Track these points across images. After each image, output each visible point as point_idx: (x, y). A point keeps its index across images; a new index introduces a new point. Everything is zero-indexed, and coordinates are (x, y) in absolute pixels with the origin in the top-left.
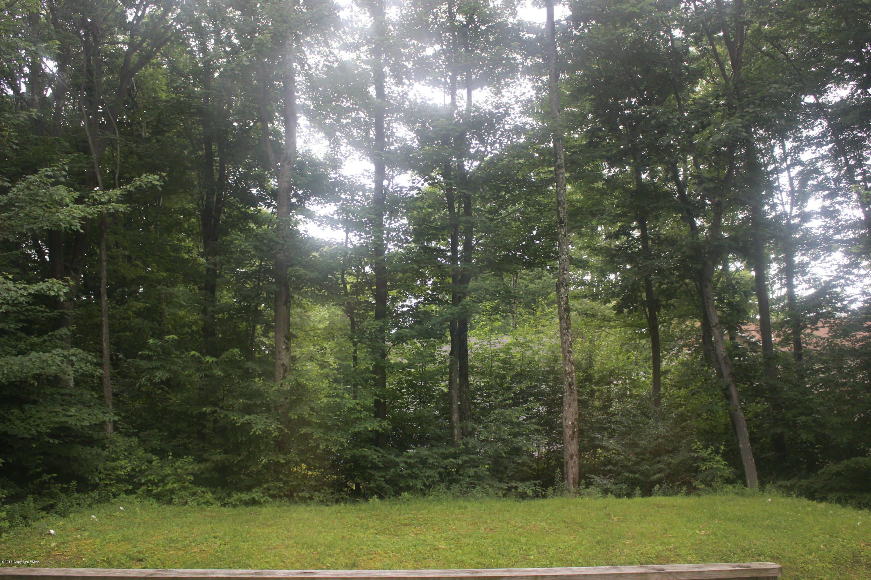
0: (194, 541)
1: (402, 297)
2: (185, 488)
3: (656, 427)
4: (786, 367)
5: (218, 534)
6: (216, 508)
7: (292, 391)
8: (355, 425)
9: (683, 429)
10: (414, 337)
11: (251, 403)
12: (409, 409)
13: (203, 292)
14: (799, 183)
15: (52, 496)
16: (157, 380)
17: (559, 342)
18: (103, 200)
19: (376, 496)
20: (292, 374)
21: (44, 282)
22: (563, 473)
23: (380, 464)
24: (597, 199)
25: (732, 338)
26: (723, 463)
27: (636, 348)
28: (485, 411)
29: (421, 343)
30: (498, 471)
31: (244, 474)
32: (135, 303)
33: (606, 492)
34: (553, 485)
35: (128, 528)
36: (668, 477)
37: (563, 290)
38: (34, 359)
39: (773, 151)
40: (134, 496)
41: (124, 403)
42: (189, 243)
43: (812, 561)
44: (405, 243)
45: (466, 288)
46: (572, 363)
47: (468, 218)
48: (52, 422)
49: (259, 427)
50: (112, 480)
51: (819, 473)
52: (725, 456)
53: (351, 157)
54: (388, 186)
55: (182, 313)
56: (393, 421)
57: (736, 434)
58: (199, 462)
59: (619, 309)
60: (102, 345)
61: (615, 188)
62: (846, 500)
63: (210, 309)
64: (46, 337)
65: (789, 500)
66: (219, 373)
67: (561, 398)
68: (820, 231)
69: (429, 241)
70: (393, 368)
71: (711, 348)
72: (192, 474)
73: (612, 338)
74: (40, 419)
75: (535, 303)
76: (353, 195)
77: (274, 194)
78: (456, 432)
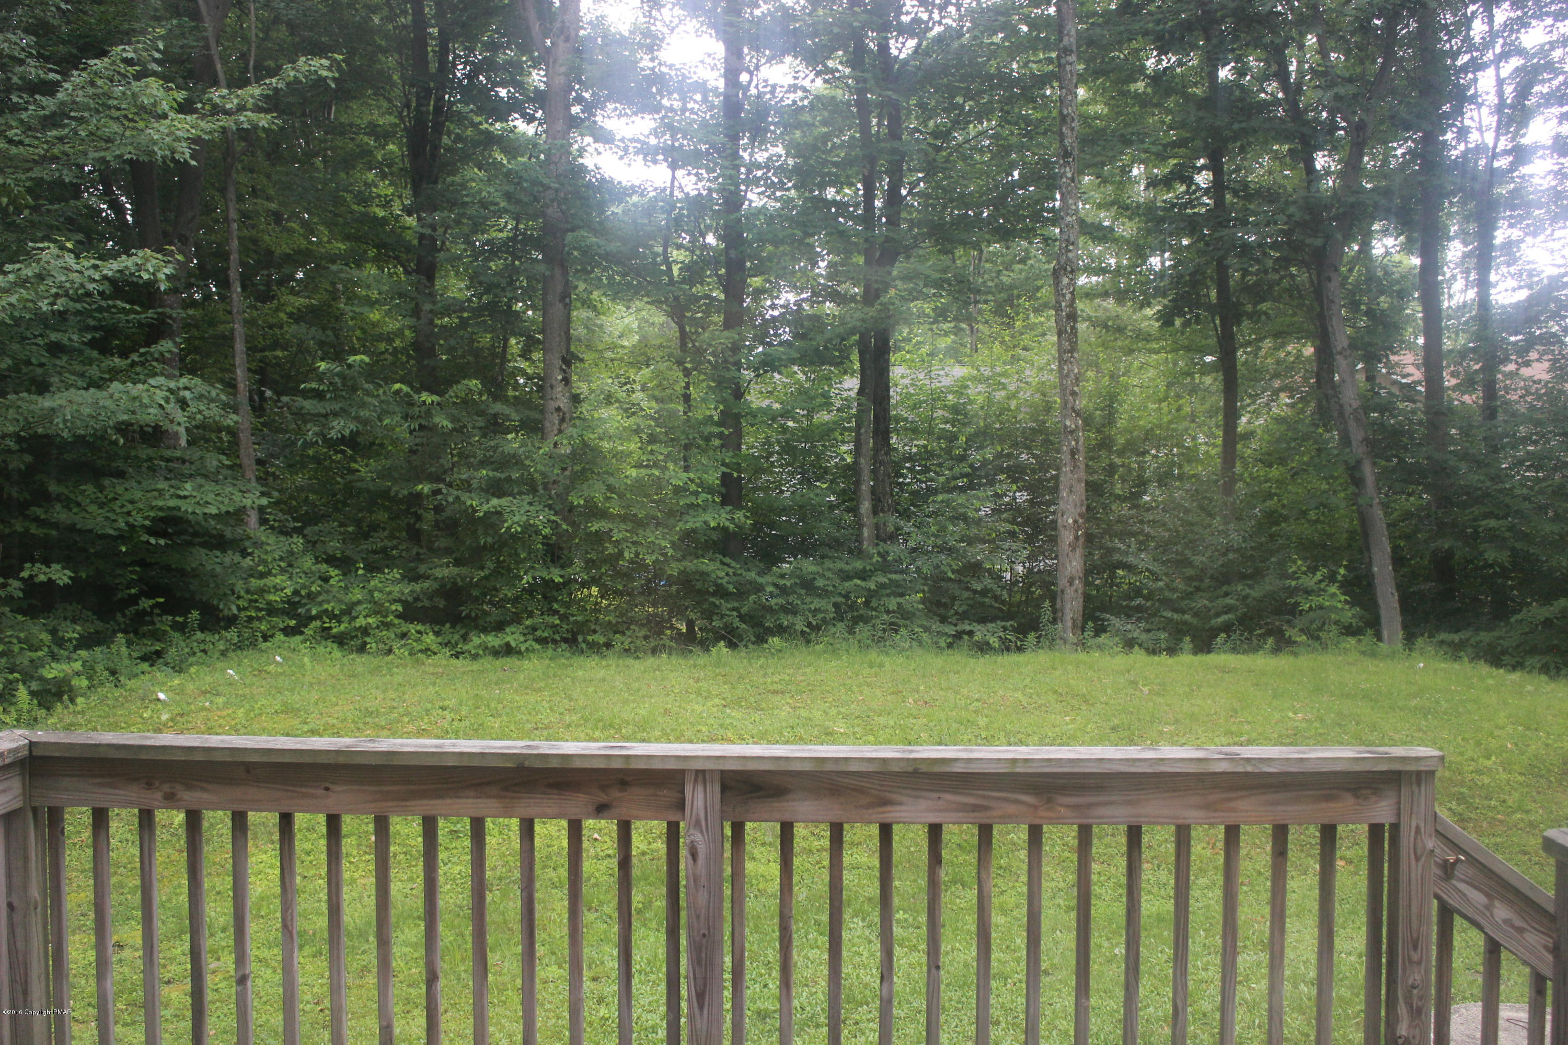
0: (407, 714)
1: (771, 291)
2: (388, 626)
3: (1225, 533)
4: (1466, 432)
5: (447, 703)
6: (443, 659)
7: (574, 456)
8: (686, 517)
9: (1272, 536)
10: (793, 362)
11: (503, 476)
12: (782, 492)
13: (413, 277)
14: (1515, 90)
15: (158, 636)
16: (333, 434)
17: (1053, 378)
18: (228, 106)
19: (722, 643)
20: (574, 426)
21: (129, 256)
22: (1054, 611)
23: (731, 588)
24: (1134, 114)
25: (1370, 378)
26: (1342, 598)
27: (1193, 390)
28: (919, 498)
29: (805, 373)
30: (939, 604)
31: (491, 602)
32: (292, 298)
33: (1129, 644)
34: (1036, 629)
35: (292, 690)
36: (1242, 621)
37: (1065, 281)
38: (117, 395)
39: (1469, 28)
40: (299, 638)
41: (276, 477)
42: (385, 189)
43: (1490, 770)
44: (780, 189)
45: (890, 273)
46: (1078, 414)
47: (896, 144)
48: (152, 508)
49: (516, 519)
50: (261, 610)
51: (1512, 620)
52: (1346, 586)
53: (682, 27)
54: (750, 82)
55: (375, 316)
56: (754, 511)
57: (1368, 549)
58: (410, 581)
59: (1166, 319)
60: (234, 372)
61: (1168, 93)
62: (1558, 670)
63: (427, 307)
64: (135, 357)
65: (1456, 666)
66: (443, 422)
67: (1056, 478)
68: (1550, 182)
69: (822, 187)
70: (755, 417)
71: (1330, 392)
72: (399, 601)
73: (1151, 373)
74: (132, 502)
75: (1012, 306)
76: (683, 99)
77: (540, 98)
78: (866, 532)
